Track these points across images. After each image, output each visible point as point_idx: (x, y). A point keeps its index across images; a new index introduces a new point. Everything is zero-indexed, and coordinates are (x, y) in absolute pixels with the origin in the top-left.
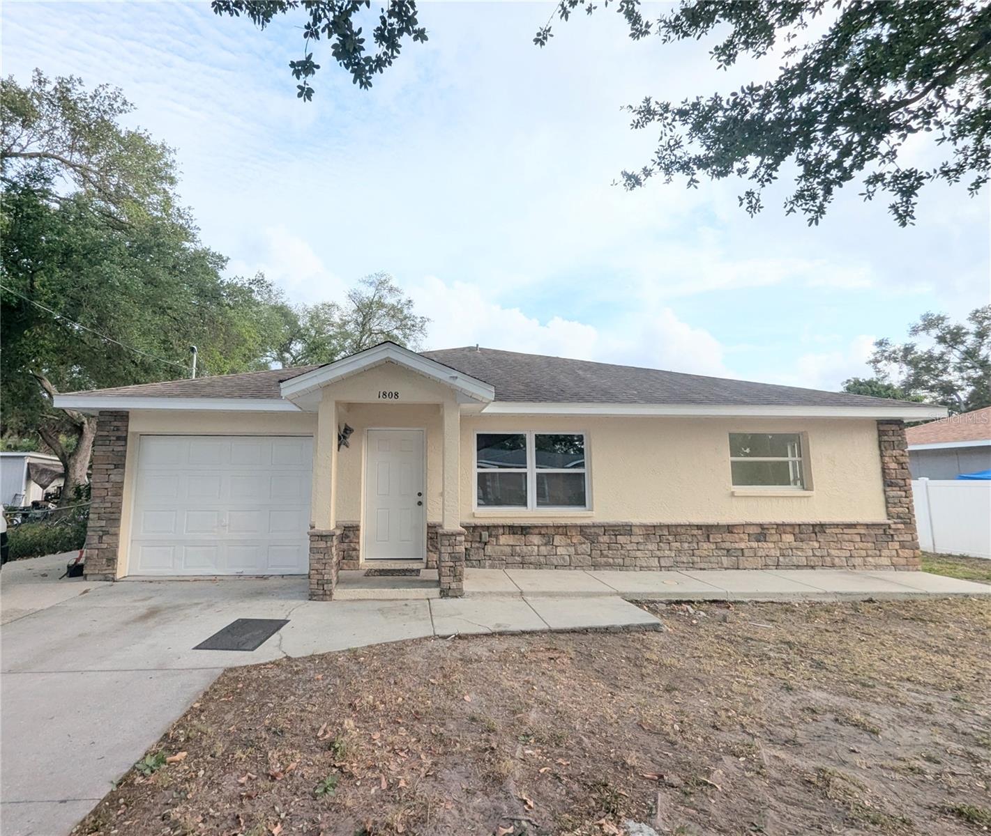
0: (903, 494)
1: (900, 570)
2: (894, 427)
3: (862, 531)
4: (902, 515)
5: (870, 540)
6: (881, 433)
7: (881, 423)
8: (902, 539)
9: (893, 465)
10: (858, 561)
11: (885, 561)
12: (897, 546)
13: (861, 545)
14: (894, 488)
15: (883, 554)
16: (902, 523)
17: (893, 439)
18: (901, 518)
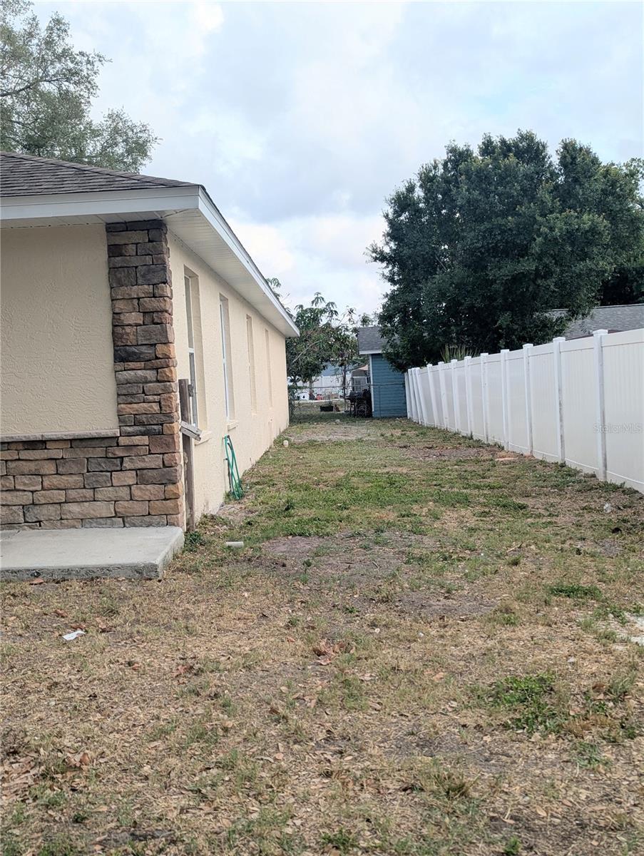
0: (150, 374)
1: (134, 525)
2: (139, 236)
3: (59, 454)
4: (144, 418)
5: (75, 470)
6: (115, 251)
7: (116, 227)
8: (140, 465)
9: (134, 318)
10: (43, 513)
11: (105, 509)
12: (130, 478)
13: (56, 480)
14: (132, 365)
15: (99, 496)
16: (143, 434)
17: (136, 261)
18: (142, 424)
